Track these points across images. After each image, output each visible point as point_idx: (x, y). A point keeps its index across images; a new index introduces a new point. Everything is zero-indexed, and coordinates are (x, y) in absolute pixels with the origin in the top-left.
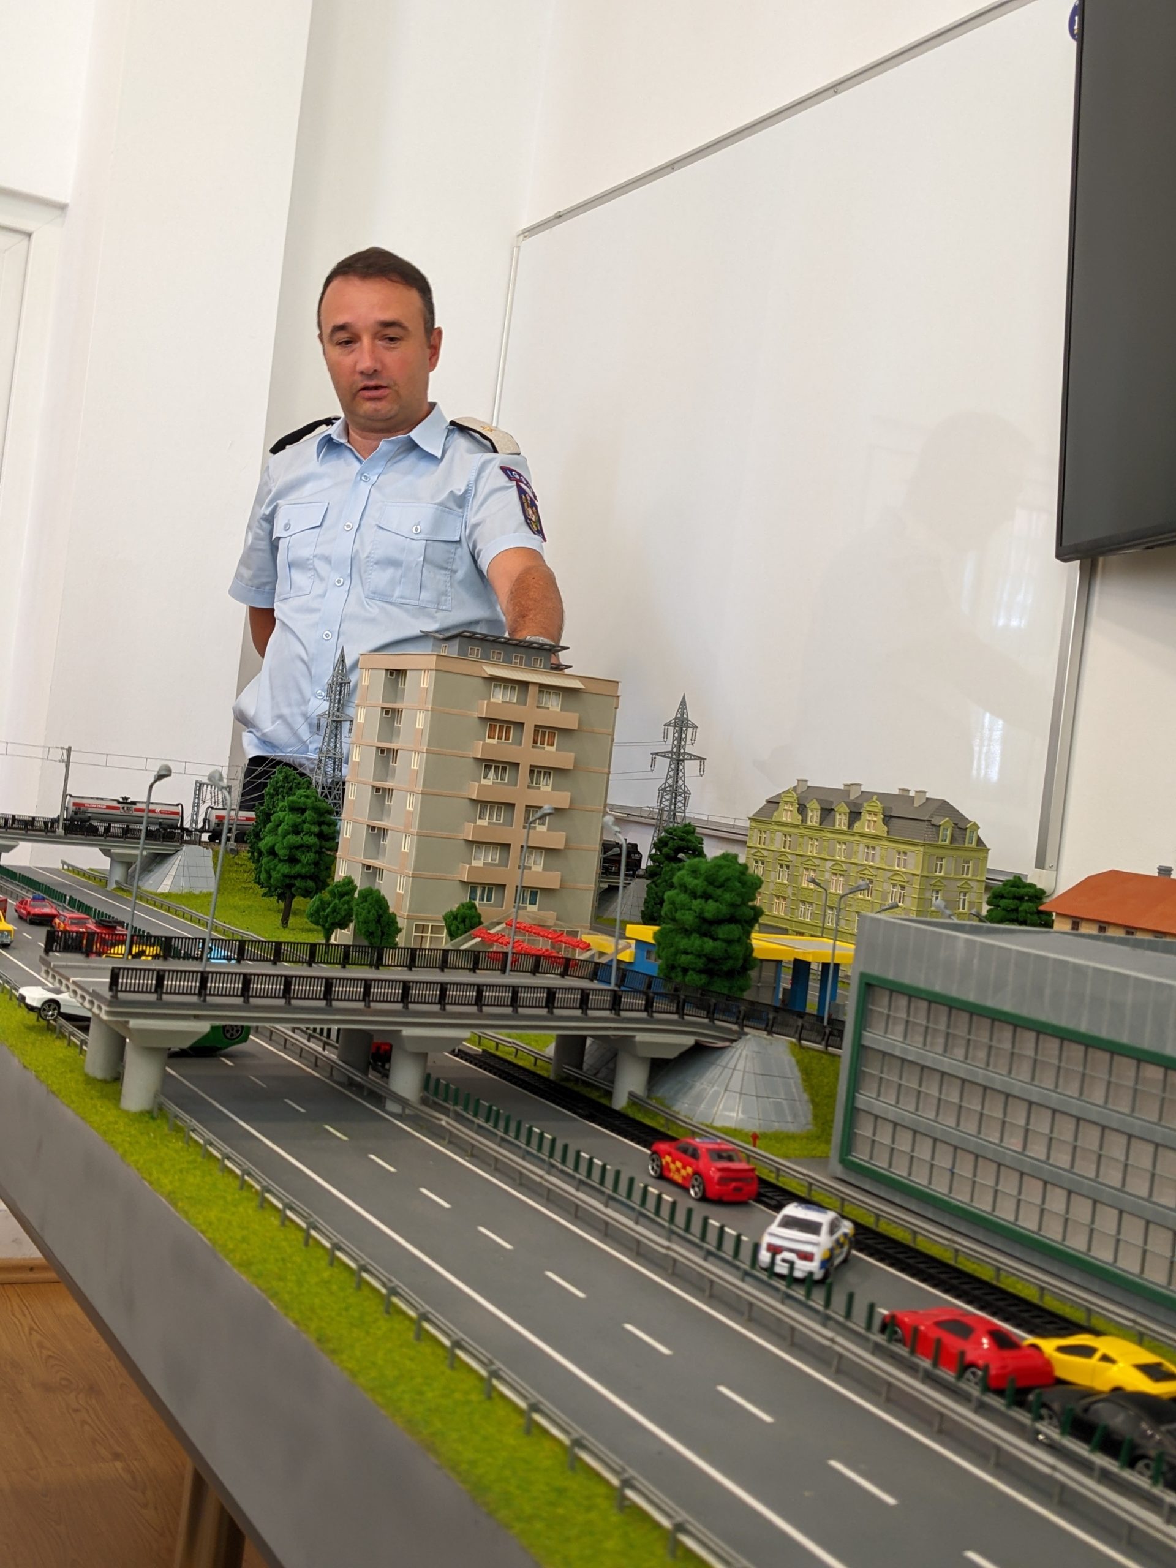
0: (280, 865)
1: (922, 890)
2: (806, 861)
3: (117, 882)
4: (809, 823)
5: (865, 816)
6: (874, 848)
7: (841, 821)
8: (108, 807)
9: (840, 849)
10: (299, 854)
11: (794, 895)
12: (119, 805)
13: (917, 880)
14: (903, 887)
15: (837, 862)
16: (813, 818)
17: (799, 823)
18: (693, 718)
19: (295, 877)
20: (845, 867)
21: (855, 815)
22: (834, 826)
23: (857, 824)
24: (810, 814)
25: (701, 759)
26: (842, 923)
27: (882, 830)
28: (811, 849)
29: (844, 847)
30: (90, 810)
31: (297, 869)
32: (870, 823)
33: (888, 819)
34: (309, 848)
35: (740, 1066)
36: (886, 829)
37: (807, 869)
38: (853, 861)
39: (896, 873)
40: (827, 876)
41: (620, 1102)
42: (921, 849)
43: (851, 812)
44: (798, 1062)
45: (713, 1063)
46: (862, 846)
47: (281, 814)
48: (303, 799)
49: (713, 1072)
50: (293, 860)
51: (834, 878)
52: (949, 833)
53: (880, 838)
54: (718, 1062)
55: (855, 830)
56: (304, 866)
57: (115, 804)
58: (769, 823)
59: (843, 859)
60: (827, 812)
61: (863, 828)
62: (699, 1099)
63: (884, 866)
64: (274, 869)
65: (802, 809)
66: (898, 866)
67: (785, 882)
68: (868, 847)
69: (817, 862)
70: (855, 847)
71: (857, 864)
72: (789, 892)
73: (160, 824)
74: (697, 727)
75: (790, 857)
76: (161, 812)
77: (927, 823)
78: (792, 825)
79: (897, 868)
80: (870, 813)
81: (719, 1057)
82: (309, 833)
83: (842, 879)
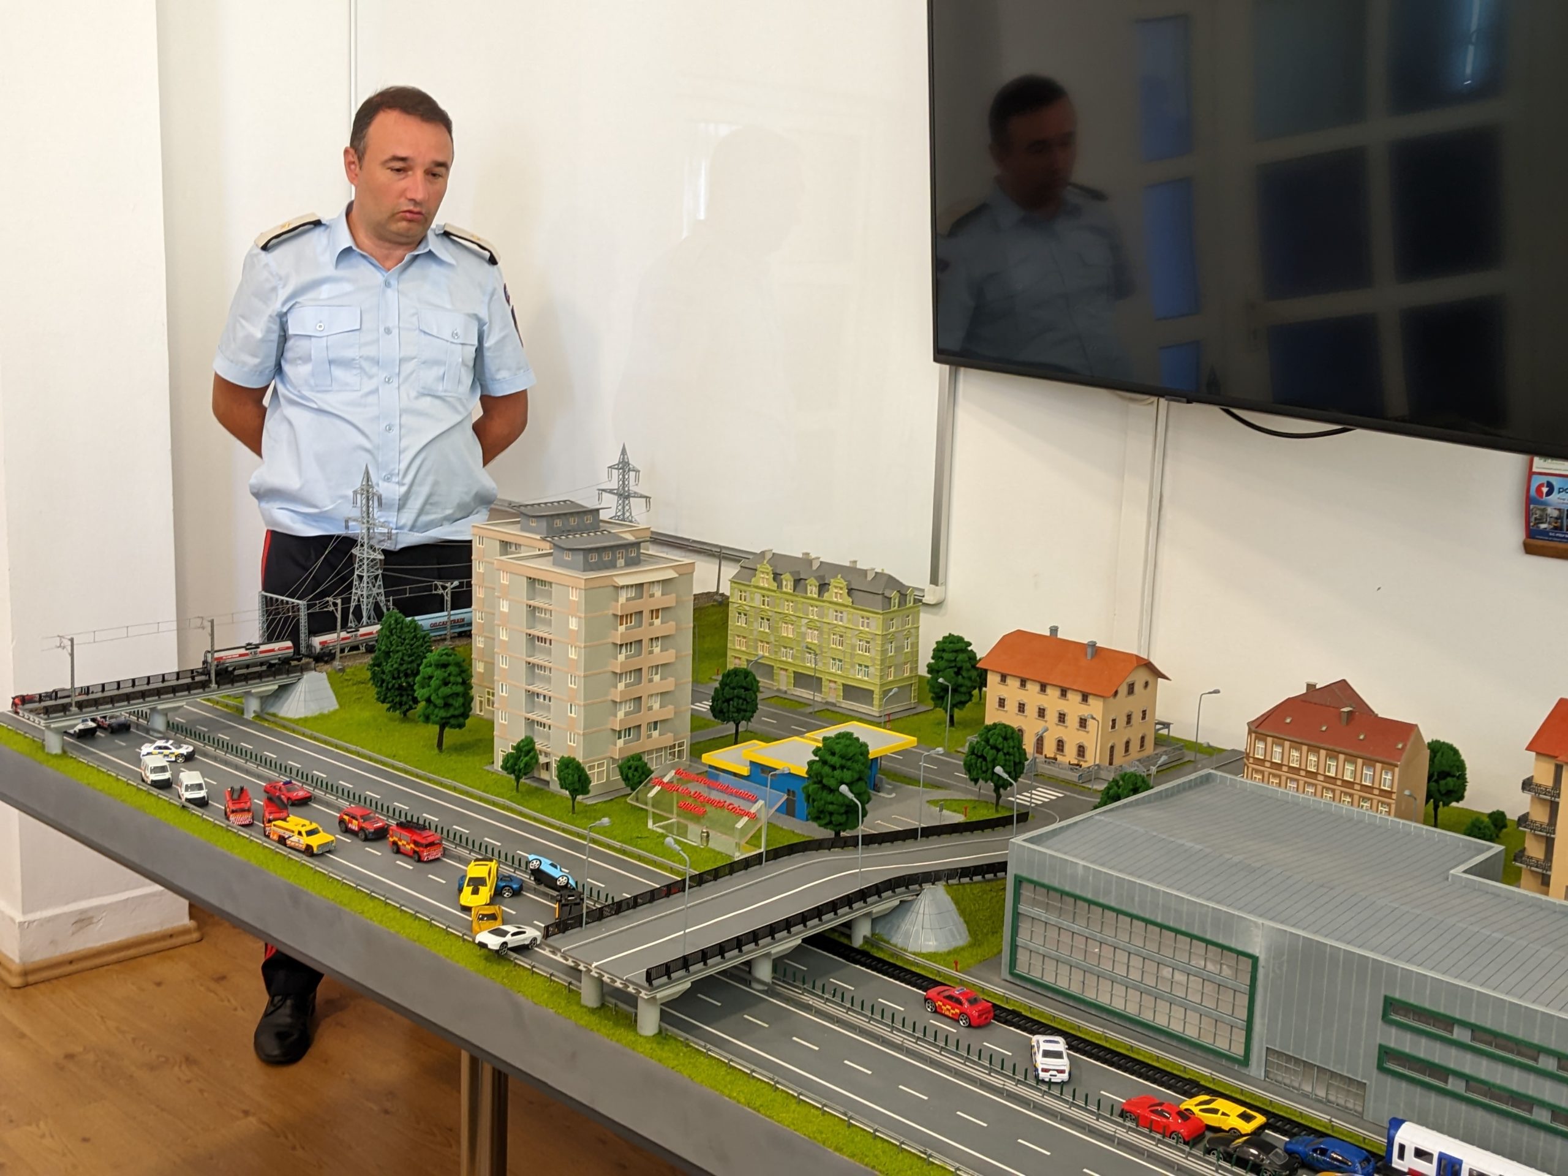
0: (436, 711)
1: (883, 645)
2: (785, 618)
3: (255, 712)
4: (784, 589)
5: (833, 590)
6: (841, 613)
7: (813, 590)
8: (241, 655)
9: (813, 610)
10: (450, 701)
11: (776, 641)
12: (247, 652)
13: (880, 638)
14: (868, 642)
15: (811, 621)
16: (788, 585)
17: (775, 589)
18: (633, 462)
19: (450, 718)
20: (818, 624)
21: (823, 587)
22: (806, 593)
23: (826, 594)
24: (784, 583)
25: (646, 497)
26: (820, 664)
27: (848, 601)
28: (788, 609)
29: (816, 609)
30: (228, 661)
31: (451, 712)
32: (837, 592)
33: (850, 591)
34: (457, 694)
35: (927, 912)
36: (851, 600)
37: (786, 623)
38: (825, 620)
39: (861, 632)
40: (803, 629)
41: (858, 942)
42: (881, 617)
43: (820, 585)
44: (952, 898)
45: (908, 910)
46: (831, 610)
47: (429, 670)
48: (444, 657)
49: (910, 917)
50: (447, 705)
51: (809, 631)
52: (897, 601)
53: (847, 606)
54: (912, 909)
55: (825, 598)
56: (455, 709)
57: (243, 651)
58: (749, 586)
59: (816, 618)
60: (798, 582)
61: (832, 597)
62: (907, 935)
63: (851, 626)
64: (433, 714)
65: (776, 577)
66: (863, 626)
67: (767, 630)
68: (836, 611)
69: (794, 618)
70: (826, 611)
71: (829, 623)
72: (772, 639)
73: (279, 659)
74: (639, 471)
75: (770, 613)
76: (279, 650)
77: (880, 597)
78: (769, 590)
79: (861, 628)
80: (836, 587)
81: (911, 907)
82: (456, 684)
83: (816, 632)
